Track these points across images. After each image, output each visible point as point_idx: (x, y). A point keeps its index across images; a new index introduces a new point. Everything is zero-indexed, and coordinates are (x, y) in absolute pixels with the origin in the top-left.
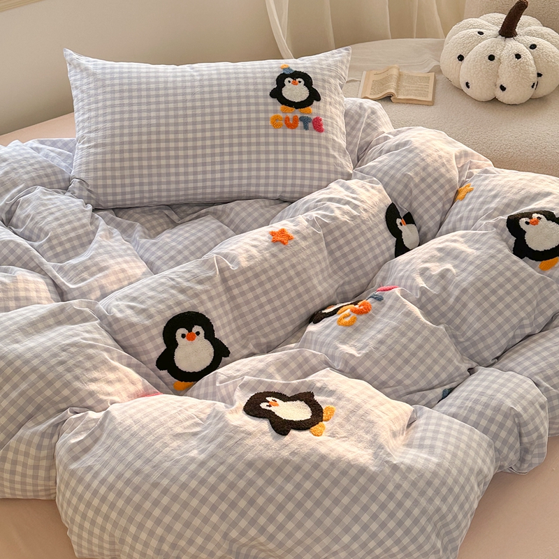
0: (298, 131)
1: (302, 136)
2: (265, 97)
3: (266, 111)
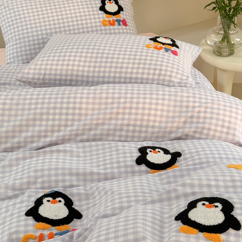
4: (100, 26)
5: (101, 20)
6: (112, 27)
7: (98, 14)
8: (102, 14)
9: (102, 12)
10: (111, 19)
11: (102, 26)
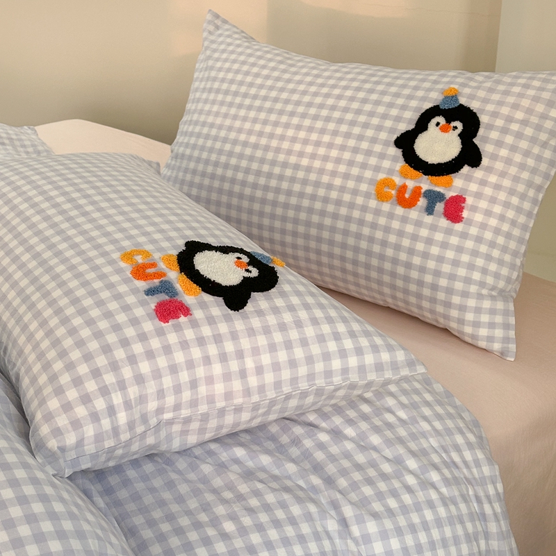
0: (414, 214)
1: (418, 224)
2: (386, 143)
3: (377, 169)
4: (367, 195)
5: (381, 176)
6: (400, 210)
7: (382, 156)
8: (394, 159)
9: (399, 152)
10: (411, 184)
11: (373, 196)
